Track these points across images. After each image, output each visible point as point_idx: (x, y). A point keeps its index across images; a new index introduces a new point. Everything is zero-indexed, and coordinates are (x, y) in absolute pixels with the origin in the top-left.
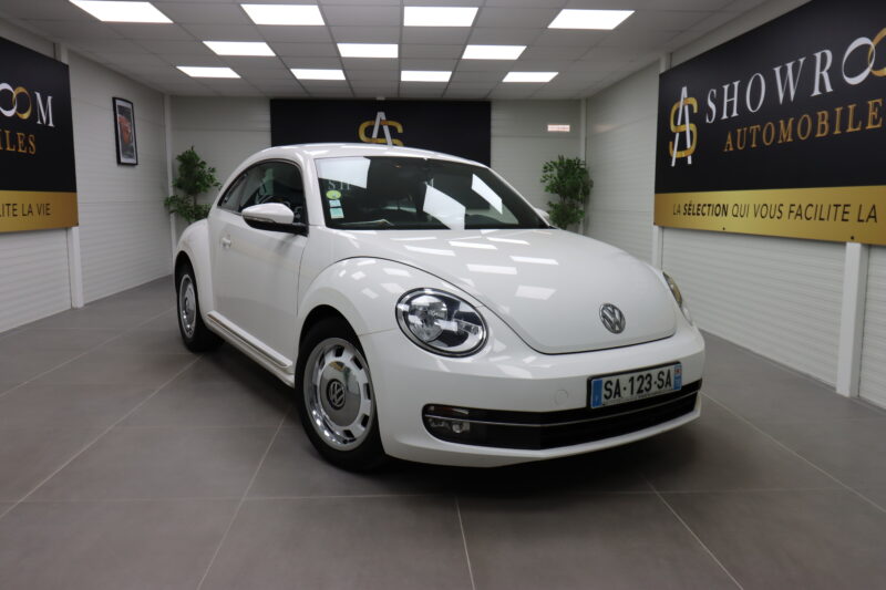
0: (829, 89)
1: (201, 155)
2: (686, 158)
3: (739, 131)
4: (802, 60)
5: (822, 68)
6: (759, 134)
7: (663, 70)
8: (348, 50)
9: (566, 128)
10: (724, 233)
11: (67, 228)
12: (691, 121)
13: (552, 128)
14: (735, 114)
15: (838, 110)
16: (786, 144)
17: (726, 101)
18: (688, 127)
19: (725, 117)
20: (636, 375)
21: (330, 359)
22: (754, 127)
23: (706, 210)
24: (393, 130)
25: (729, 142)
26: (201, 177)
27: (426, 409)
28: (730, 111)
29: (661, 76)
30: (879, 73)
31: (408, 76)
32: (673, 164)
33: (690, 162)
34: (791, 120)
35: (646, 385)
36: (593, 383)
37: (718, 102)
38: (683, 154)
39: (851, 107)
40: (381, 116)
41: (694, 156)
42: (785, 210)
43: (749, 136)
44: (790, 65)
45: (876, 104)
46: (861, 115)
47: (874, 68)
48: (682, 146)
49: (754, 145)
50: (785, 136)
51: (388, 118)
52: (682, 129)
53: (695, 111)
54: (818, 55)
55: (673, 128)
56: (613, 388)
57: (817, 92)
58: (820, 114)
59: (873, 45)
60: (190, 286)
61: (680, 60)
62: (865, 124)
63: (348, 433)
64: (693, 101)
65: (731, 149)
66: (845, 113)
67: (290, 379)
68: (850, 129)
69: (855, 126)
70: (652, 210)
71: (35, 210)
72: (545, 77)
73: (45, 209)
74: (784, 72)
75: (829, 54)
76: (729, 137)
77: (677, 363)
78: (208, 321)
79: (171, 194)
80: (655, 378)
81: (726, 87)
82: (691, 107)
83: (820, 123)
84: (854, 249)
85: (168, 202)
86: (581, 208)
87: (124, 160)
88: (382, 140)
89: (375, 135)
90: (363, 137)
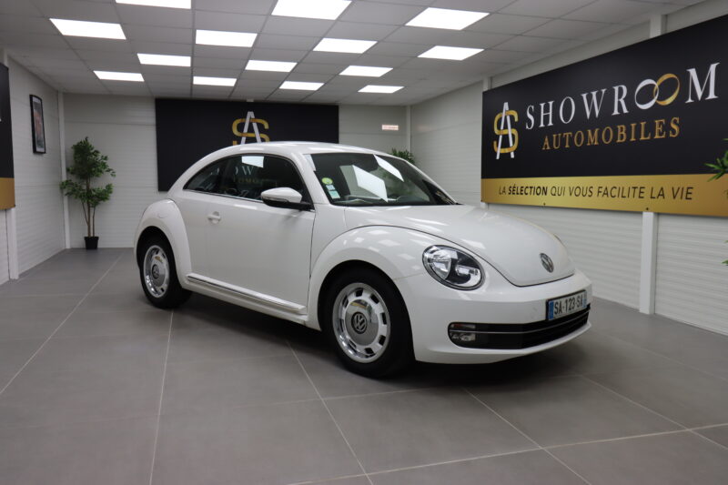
0: (625, 111)
1: (95, 144)
2: (509, 154)
3: (554, 136)
4: (604, 91)
5: (620, 96)
6: (571, 139)
7: (486, 88)
9: (395, 128)
10: (544, 207)
12: (512, 127)
13: (385, 127)
14: (550, 124)
15: (633, 125)
16: (593, 146)
17: (542, 114)
18: (510, 131)
19: (542, 125)
21: (352, 298)
22: (567, 134)
23: (528, 191)
24: (261, 127)
25: (547, 143)
26: (95, 164)
27: (450, 326)
28: (546, 122)
29: (484, 93)
30: (662, 103)
32: (498, 158)
33: (512, 156)
34: (597, 130)
36: (549, 304)
37: (536, 115)
38: (506, 150)
39: (643, 124)
40: (251, 115)
42: (595, 191)
43: (563, 140)
44: (594, 94)
45: (661, 123)
46: (650, 129)
47: (658, 99)
48: (505, 144)
49: (567, 146)
50: (592, 141)
51: (257, 117)
52: (505, 132)
53: (516, 120)
54: (616, 88)
55: (496, 131)
57: (616, 112)
58: (619, 127)
59: (657, 85)
61: (497, 84)
62: (653, 135)
64: (515, 114)
65: (548, 148)
66: (638, 129)
68: (642, 138)
69: (646, 136)
70: (480, 191)
74: (590, 98)
75: (624, 88)
76: (546, 139)
79: (64, 178)
81: (542, 105)
82: (512, 117)
83: (619, 133)
84: (648, 217)
87: (38, 149)
88: (251, 135)
89: (246, 130)
90: (235, 132)
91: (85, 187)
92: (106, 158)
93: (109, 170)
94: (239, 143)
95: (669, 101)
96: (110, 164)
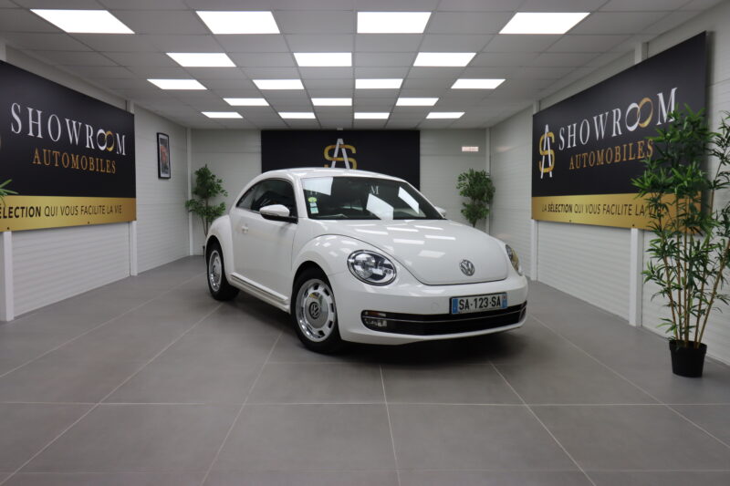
0: (620, 133)
1: (213, 170)
2: (548, 173)
3: (577, 156)
4: (607, 113)
5: (617, 120)
6: (587, 159)
7: (535, 112)
8: (317, 102)
9: (476, 149)
10: (570, 224)
11: (129, 222)
12: (551, 148)
13: (465, 149)
14: (574, 145)
15: (625, 146)
16: (600, 166)
17: (570, 136)
18: (550, 152)
19: (569, 146)
20: (478, 298)
21: (311, 291)
22: (585, 154)
23: (560, 208)
24: (349, 152)
25: (572, 163)
26: (212, 186)
27: (363, 313)
28: (572, 144)
29: (534, 116)
30: (643, 125)
31: (358, 116)
32: (542, 177)
33: (551, 176)
34: (603, 150)
35: (484, 303)
36: (453, 300)
37: (566, 136)
38: (547, 170)
39: (631, 145)
40: (340, 141)
41: (553, 171)
42: (601, 208)
43: (582, 160)
44: (601, 116)
45: (642, 144)
46: (635, 150)
47: (640, 122)
48: (547, 165)
49: (584, 166)
50: (600, 161)
51: (345, 143)
52: (546, 153)
53: (553, 141)
54: (614, 111)
55: (541, 152)
56: (464, 304)
57: (614, 135)
58: (616, 148)
59: (639, 108)
60: (218, 258)
61: (545, 106)
62: (637, 155)
63: (321, 333)
64: (552, 135)
65: (573, 168)
66: (628, 147)
67: (287, 308)
68: (631, 158)
69: (632, 156)
70: (530, 208)
71: (114, 209)
72: (457, 115)
73: (119, 209)
74: (598, 119)
75: (619, 110)
76: (572, 160)
77: (504, 293)
78: (230, 279)
79: (190, 198)
80: (490, 300)
81: (569, 127)
82: (551, 139)
83: (616, 154)
84: (635, 231)
85: (188, 204)
86: (488, 207)
87: (162, 175)
88: (340, 159)
89: (336, 155)
90: (327, 157)
91: (204, 205)
92: (220, 181)
93: (223, 191)
94: (330, 166)
95: (646, 123)
96: (223, 186)
